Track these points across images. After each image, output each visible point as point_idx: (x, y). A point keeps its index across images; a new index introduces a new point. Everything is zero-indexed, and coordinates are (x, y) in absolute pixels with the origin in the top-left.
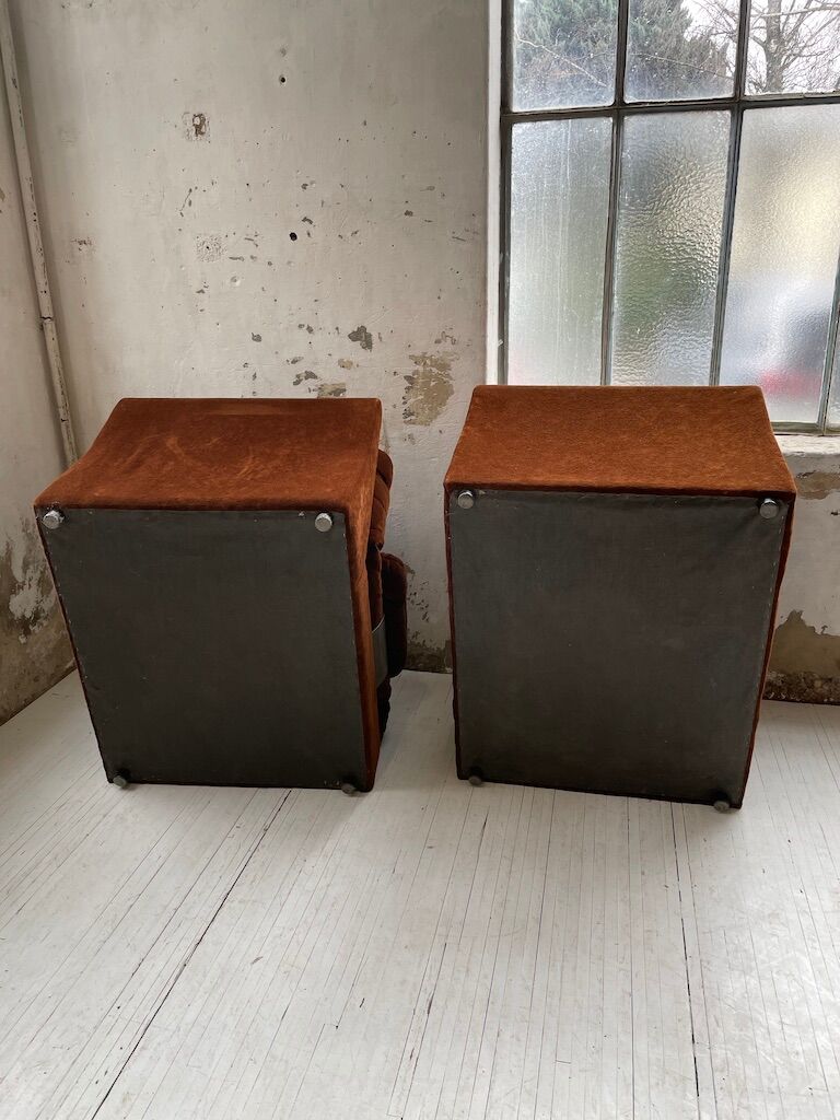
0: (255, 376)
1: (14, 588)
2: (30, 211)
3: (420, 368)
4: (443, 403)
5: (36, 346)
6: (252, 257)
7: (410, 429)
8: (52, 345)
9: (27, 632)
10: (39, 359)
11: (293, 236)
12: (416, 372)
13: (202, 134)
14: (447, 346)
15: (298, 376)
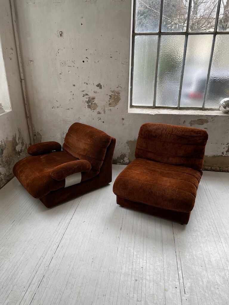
0: (73, 94)
1: (17, 144)
2: (19, 53)
3: (113, 94)
4: (118, 102)
5: (20, 86)
6: (73, 66)
7: (110, 108)
8: (24, 86)
9: (19, 155)
10: (20, 89)
11: (83, 62)
12: (112, 94)
13: (62, 36)
14: (120, 89)
15: (84, 95)
